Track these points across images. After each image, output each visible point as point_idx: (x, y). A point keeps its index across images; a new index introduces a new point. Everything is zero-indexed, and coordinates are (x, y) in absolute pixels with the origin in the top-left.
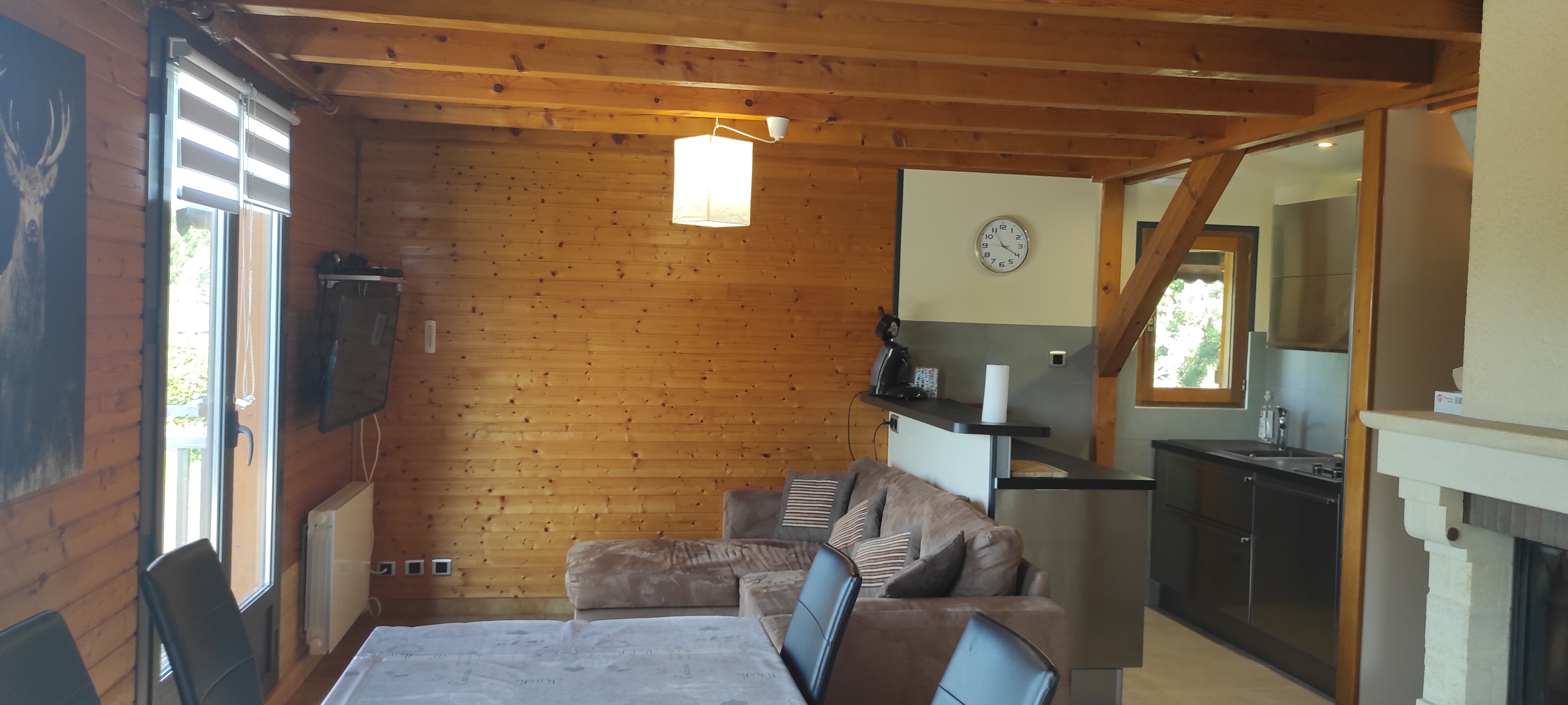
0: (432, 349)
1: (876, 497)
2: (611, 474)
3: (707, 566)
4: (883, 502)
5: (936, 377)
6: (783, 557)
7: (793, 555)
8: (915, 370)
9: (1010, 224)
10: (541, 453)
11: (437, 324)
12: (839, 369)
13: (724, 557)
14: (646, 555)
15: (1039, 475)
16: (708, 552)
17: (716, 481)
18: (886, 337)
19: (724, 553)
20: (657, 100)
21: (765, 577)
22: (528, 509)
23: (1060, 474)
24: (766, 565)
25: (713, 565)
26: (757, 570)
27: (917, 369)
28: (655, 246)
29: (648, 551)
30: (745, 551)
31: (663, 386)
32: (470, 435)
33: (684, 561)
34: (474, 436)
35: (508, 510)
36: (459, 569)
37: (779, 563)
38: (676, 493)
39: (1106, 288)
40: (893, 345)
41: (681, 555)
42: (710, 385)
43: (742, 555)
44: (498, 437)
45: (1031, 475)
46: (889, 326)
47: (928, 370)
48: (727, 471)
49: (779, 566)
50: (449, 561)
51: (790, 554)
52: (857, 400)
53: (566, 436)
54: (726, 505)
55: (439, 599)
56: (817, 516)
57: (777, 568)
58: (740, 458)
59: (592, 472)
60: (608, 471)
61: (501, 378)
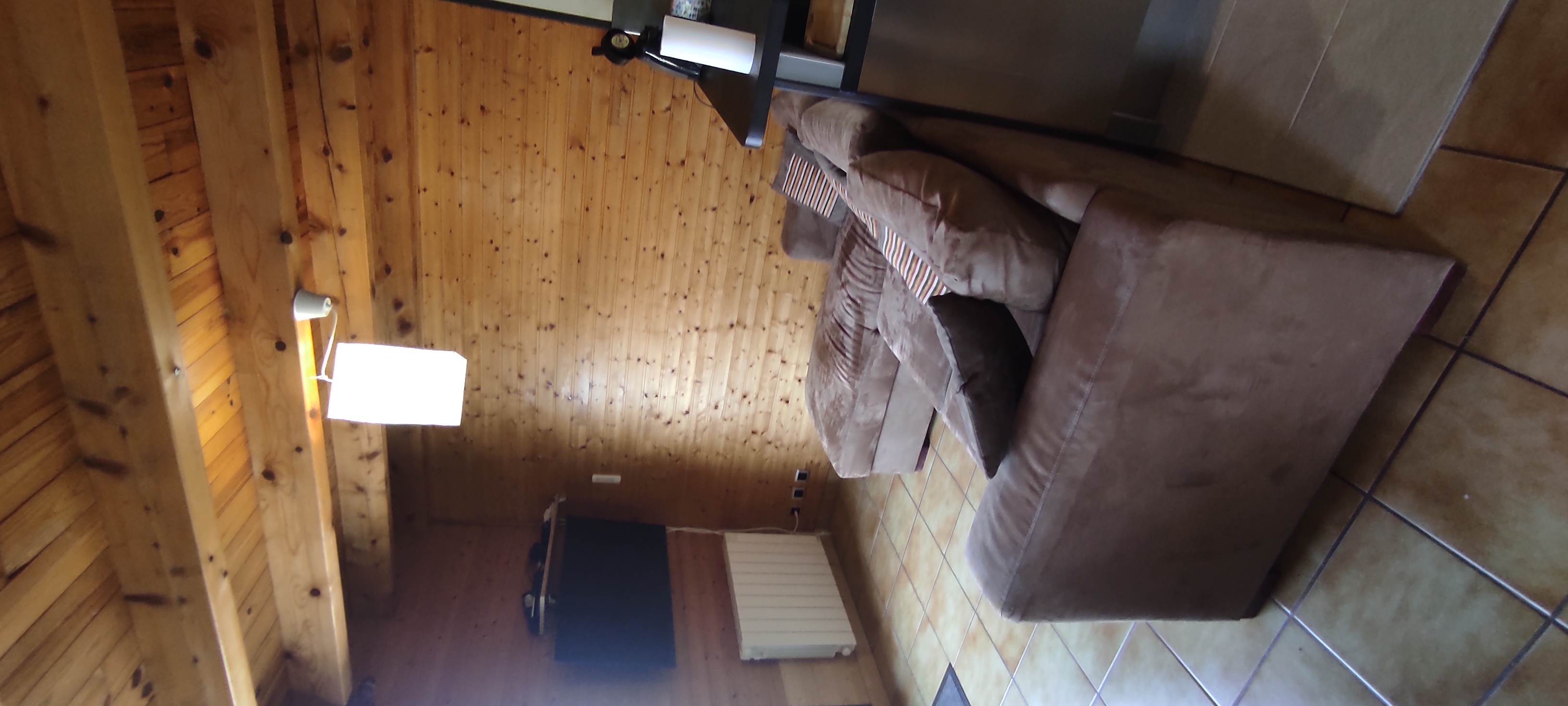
0: (618, 479)
2: (746, 348)
11: (597, 473)
17: (770, 253)
31: (667, 297)
38: (774, 292)
42: (669, 250)
50: (798, 471)
58: (750, 226)
60: (743, 350)
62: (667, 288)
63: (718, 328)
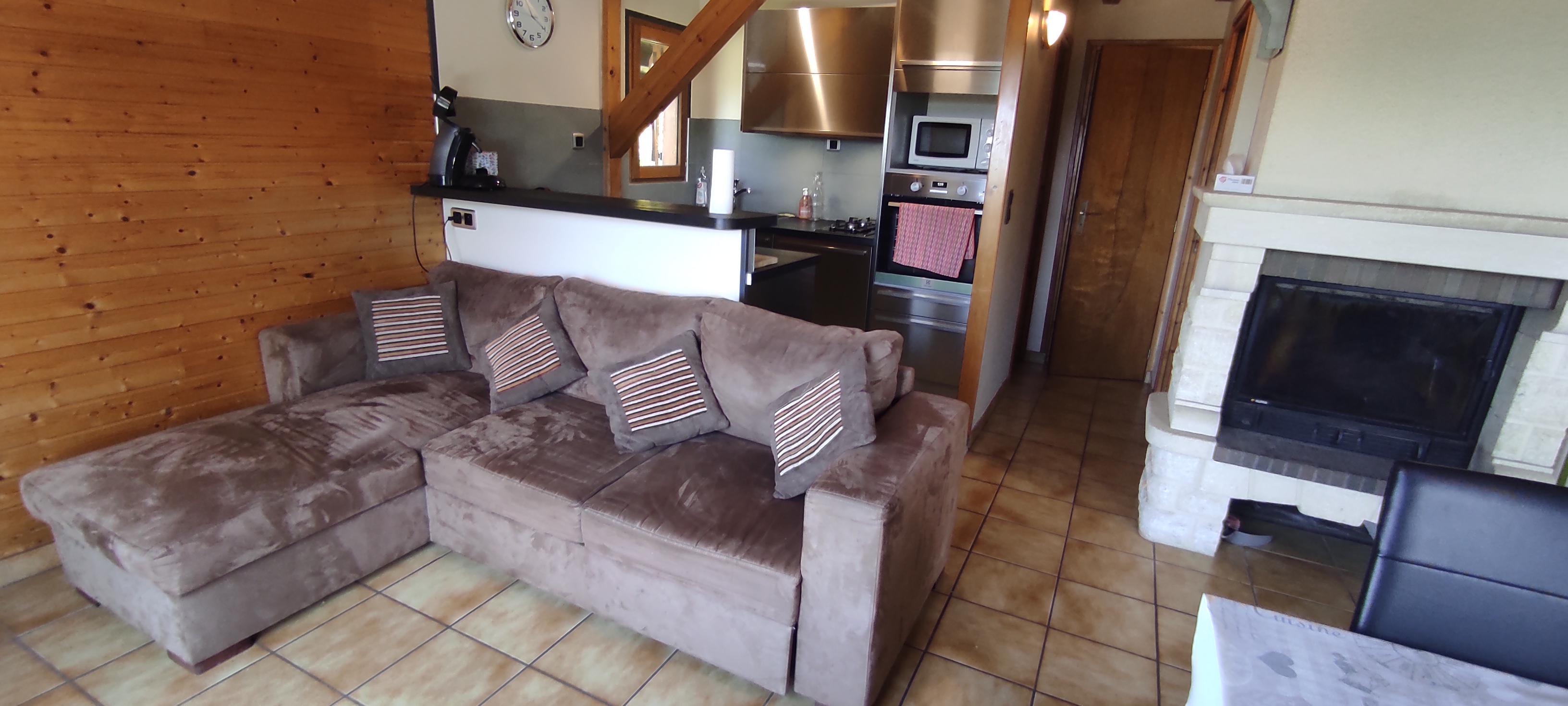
2: (44, 344)
5: (496, 161)
12: (382, 155)
17: (242, 321)
27: (478, 154)
31: (115, 188)
38: (180, 350)
39: (611, 72)
47: (487, 154)
48: (257, 305)
58: (272, 283)
60: (37, 341)
62: (129, 185)
63: (74, 284)
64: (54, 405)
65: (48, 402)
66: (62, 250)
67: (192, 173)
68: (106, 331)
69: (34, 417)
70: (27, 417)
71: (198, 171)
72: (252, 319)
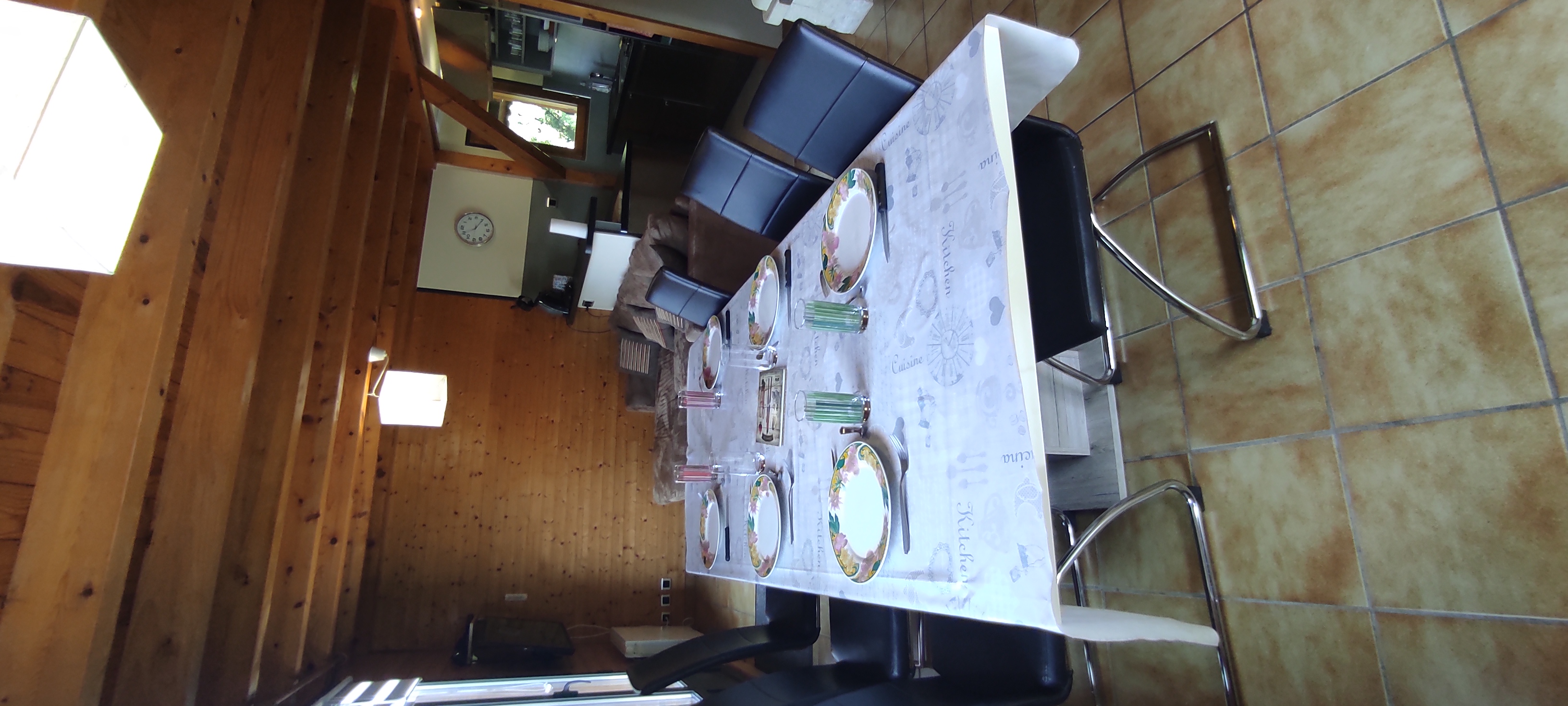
0: (525, 596)
1: (632, 311)
3: (669, 416)
4: (634, 307)
5: (559, 276)
6: (667, 370)
7: (666, 365)
8: (554, 289)
9: (461, 223)
10: (596, 525)
11: (508, 593)
12: (551, 337)
13: (664, 406)
14: (661, 454)
15: (620, 207)
16: (661, 416)
17: (620, 416)
18: (532, 305)
19: (662, 407)
20: (351, 434)
21: (677, 378)
22: (632, 532)
23: (621, 194)
24: (669, 380)
25: (669, 412)
26: (673, 385)
27: (554, 287)
28: (460, 452)
29: (660, 453)
30: (662, 394)
31: (556, 448)
32: (583, 570)
33: (666, 429)
34: (584, 567)
35: (632, 545)
36: (668, 573)
37: (669, 372)
39: (508, 169)
40: (537, 301)
41: (663, 432)
42: (557, 418)
43: (664, 395)
44: (585, 550)
45: (620, 212)
46: (524, 302)
47: (554, 281)
48: (613, 409)
49: (671, 372)
50: (662, 579)
51: (665, 367)
52: (572, 326)
53: (586, 508)
54: (634, 409)
55: (685, 583)
56: (643, 351)
57: (672, 373)
58: (605, 401)
59: (610, 492)
61: (546, 551)
62: (556, 443)
63: (592, 468)
64: (635, 484)
65: (634, 486)
66: (578, 469)
67: (553, 421)
68: (612, 463)
69: (638, 490)
70: (638, 491)
71: (552, 419)
72: (620, 412)
